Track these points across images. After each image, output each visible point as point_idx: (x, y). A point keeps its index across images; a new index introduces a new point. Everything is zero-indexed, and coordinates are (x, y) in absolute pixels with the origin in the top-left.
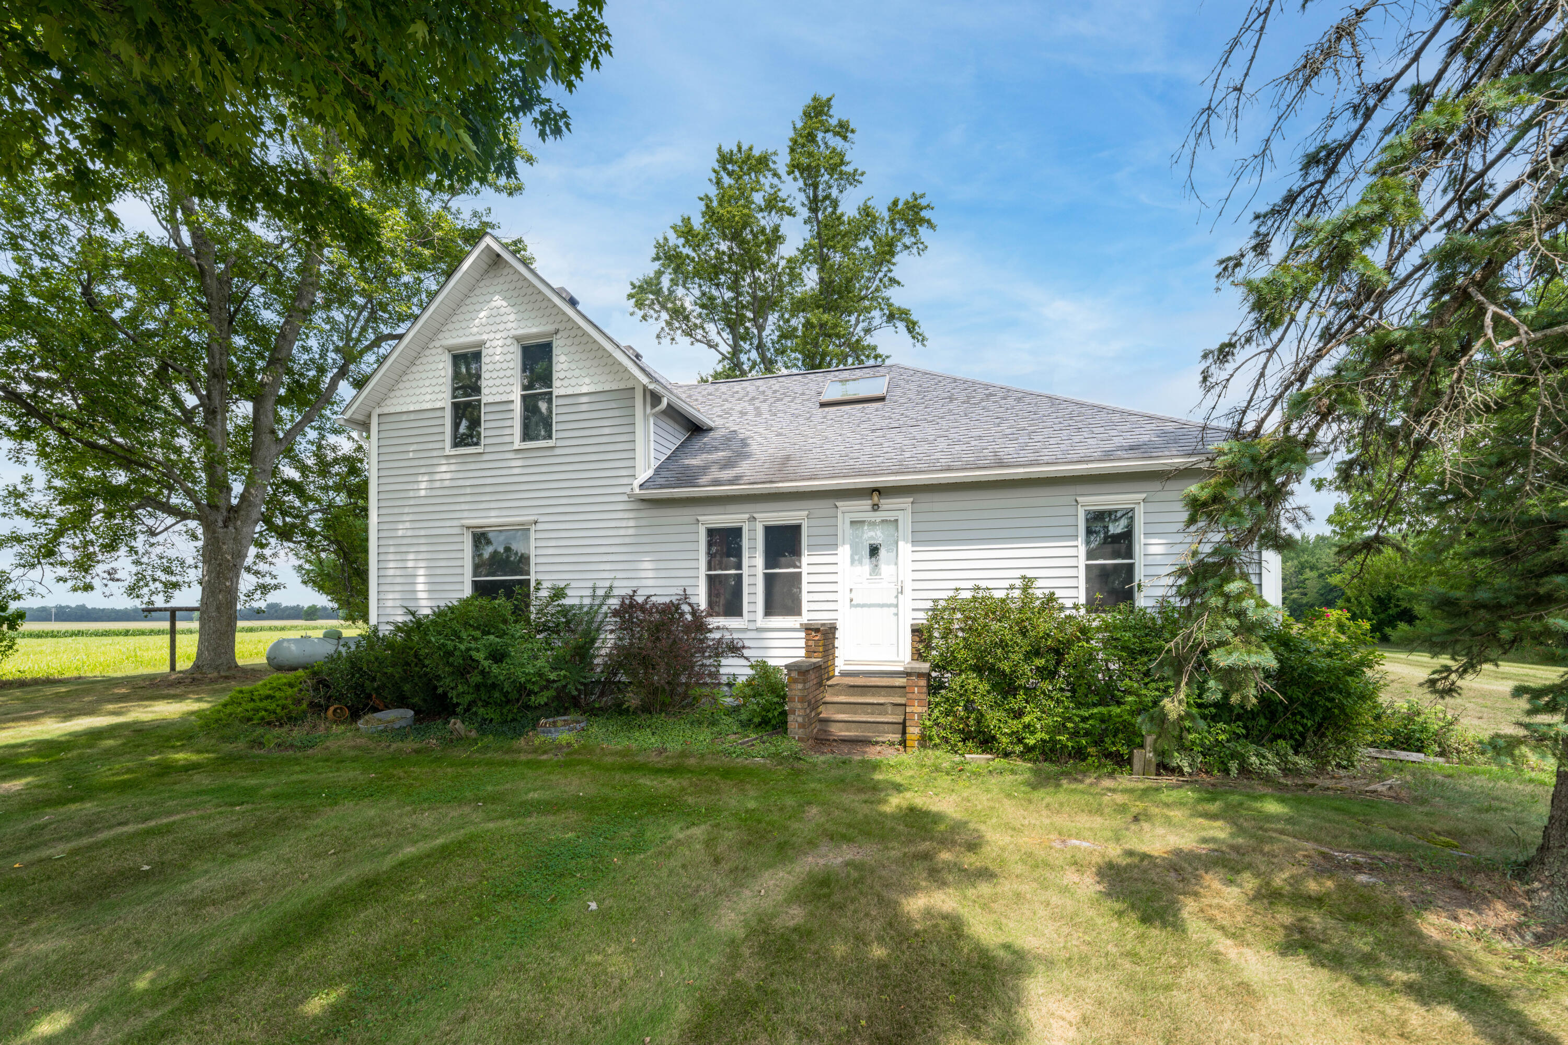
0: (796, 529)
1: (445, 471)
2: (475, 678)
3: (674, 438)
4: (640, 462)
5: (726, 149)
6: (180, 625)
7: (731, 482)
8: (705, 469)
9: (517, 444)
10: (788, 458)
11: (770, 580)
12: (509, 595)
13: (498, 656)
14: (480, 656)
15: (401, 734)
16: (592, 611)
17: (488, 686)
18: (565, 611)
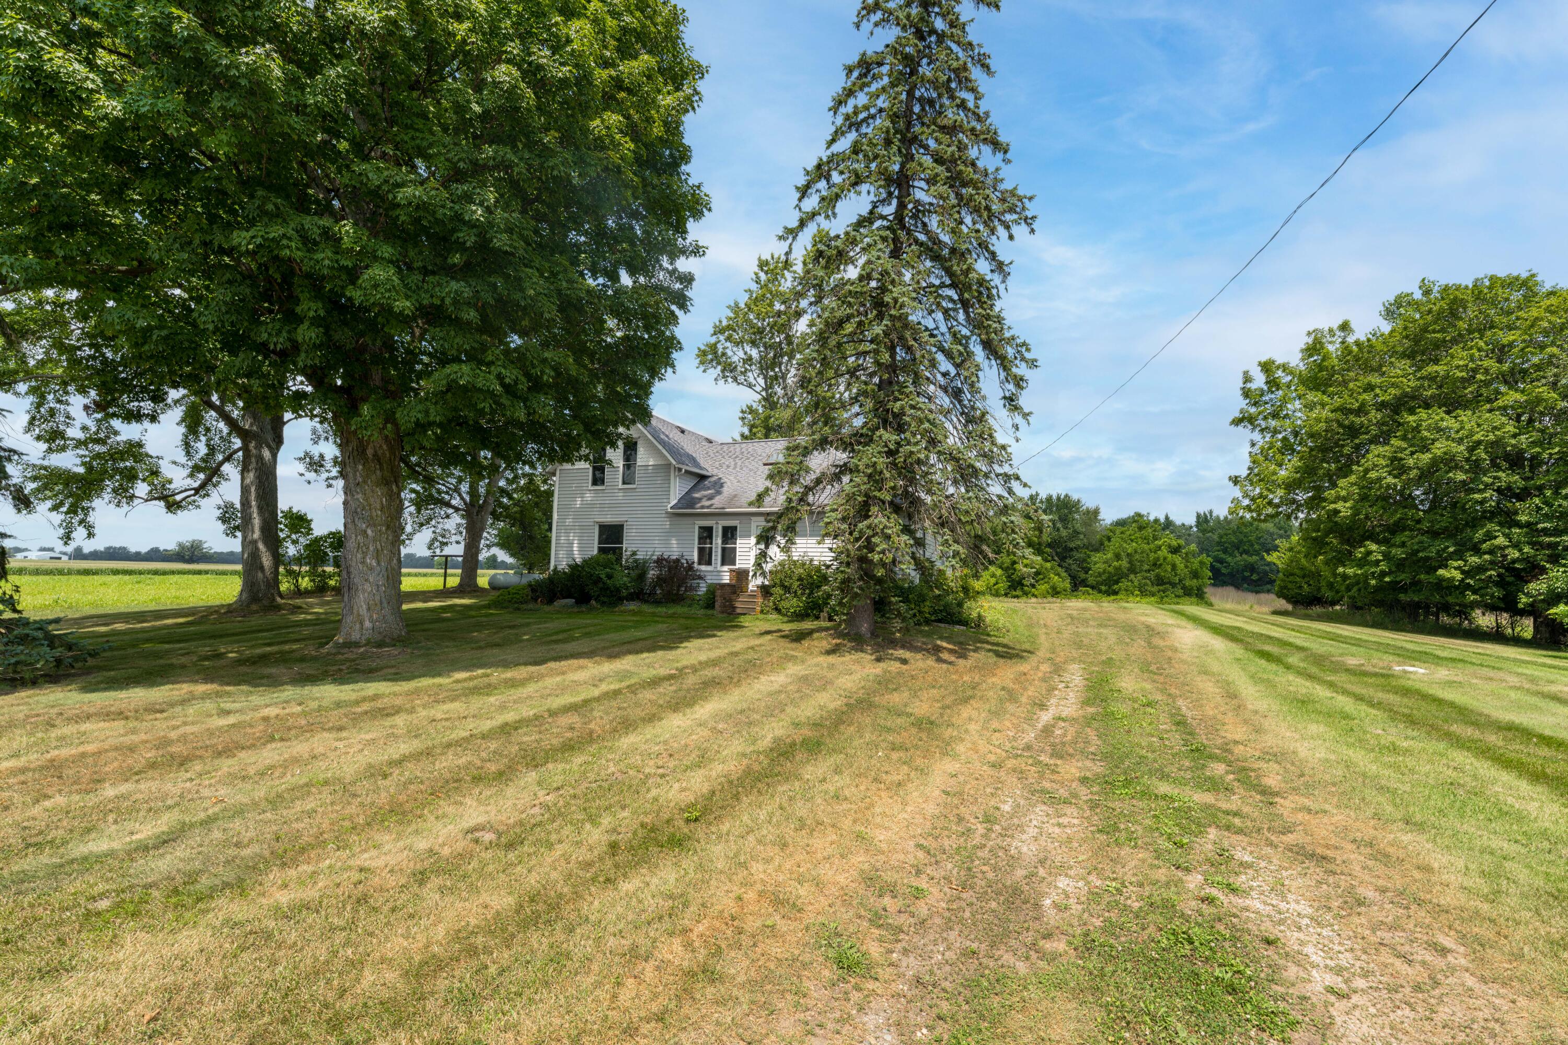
0: (736, 528)
1: (588, 496)
2: (601, 585)
3: (689, 484)
4: (672, 497)
5: (763, 258)
6: (449, 571)
7: (708, 507)
8: (700, 499)
9: (621, 486)
10: (735, 496)
11: (724, 550)
12: (614, 553)
13: (610, 577)
14: (603, 576)
15: (572, 606)
16: (645, 561)
17: (606, 589)
18: (636, 561)
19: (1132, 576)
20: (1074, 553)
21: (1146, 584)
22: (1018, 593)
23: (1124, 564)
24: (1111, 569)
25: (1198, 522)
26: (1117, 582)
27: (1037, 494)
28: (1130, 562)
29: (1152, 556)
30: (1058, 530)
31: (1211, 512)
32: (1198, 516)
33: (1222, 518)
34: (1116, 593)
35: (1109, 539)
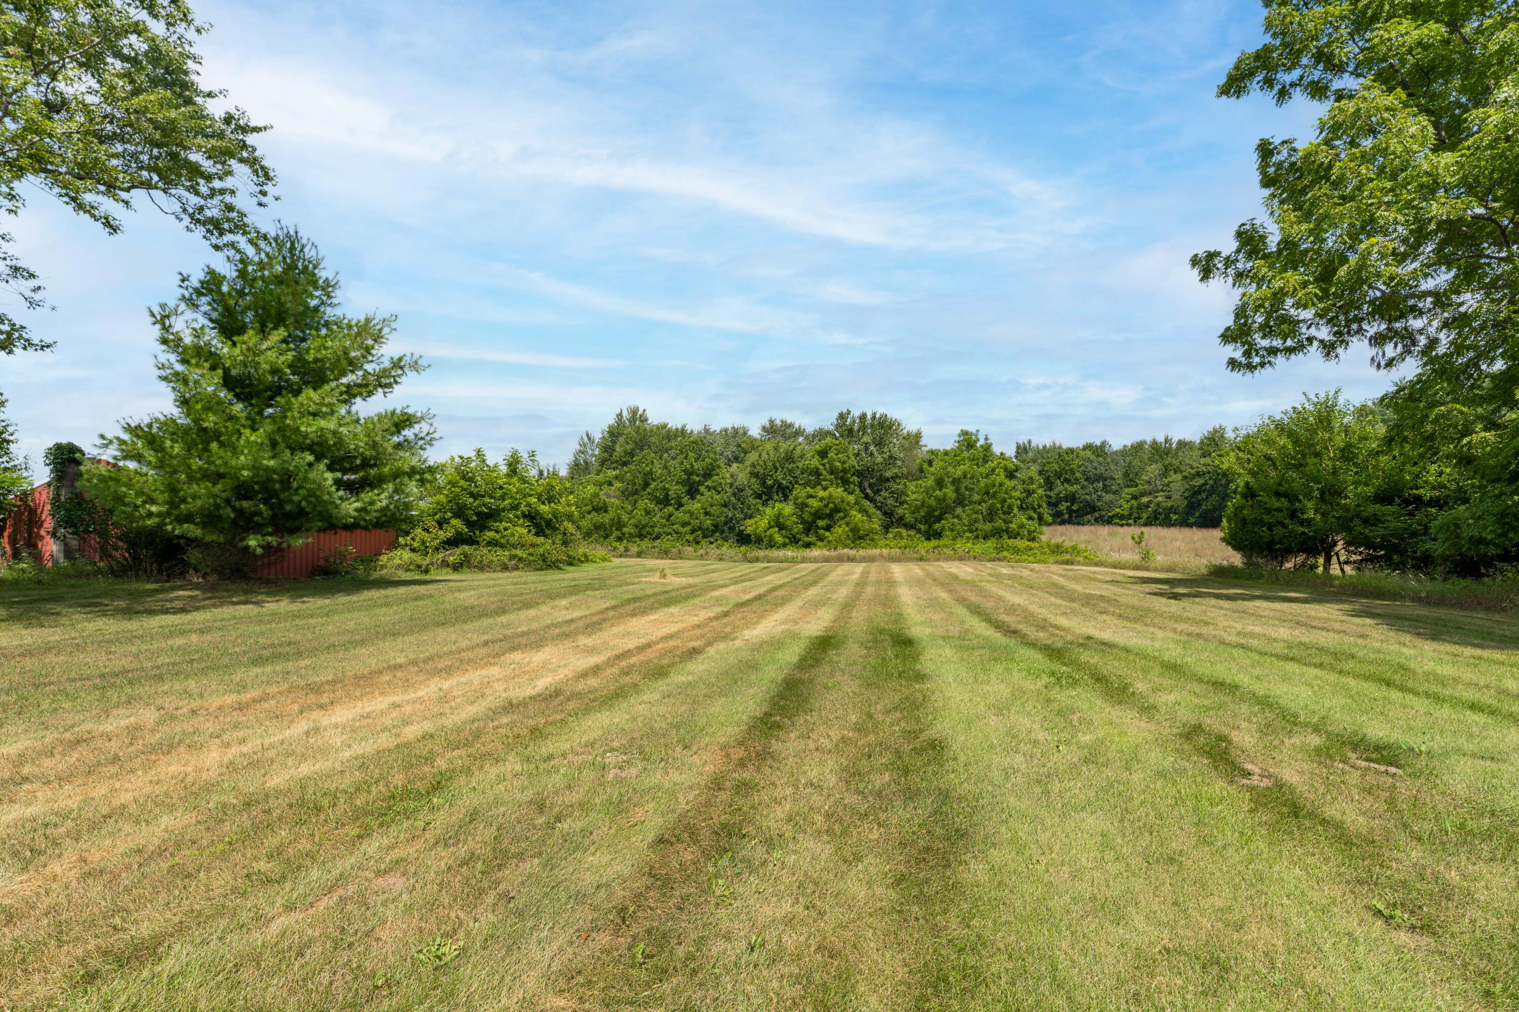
19: (959, 511)
20: (891, 484)
21: (976, 521)
22: (812, 538)
23: (949, 492)
24: (932, 502)
25: (1018, 452)
26: (939, 519)
27: (849, 412)
28: (957, 491)
29: (983, 482)
30: (872, 454)
31: (1030, 442)
32: (1018, 447)
33: (1041, 447)
34: (938, 535)
35: (930, 463)
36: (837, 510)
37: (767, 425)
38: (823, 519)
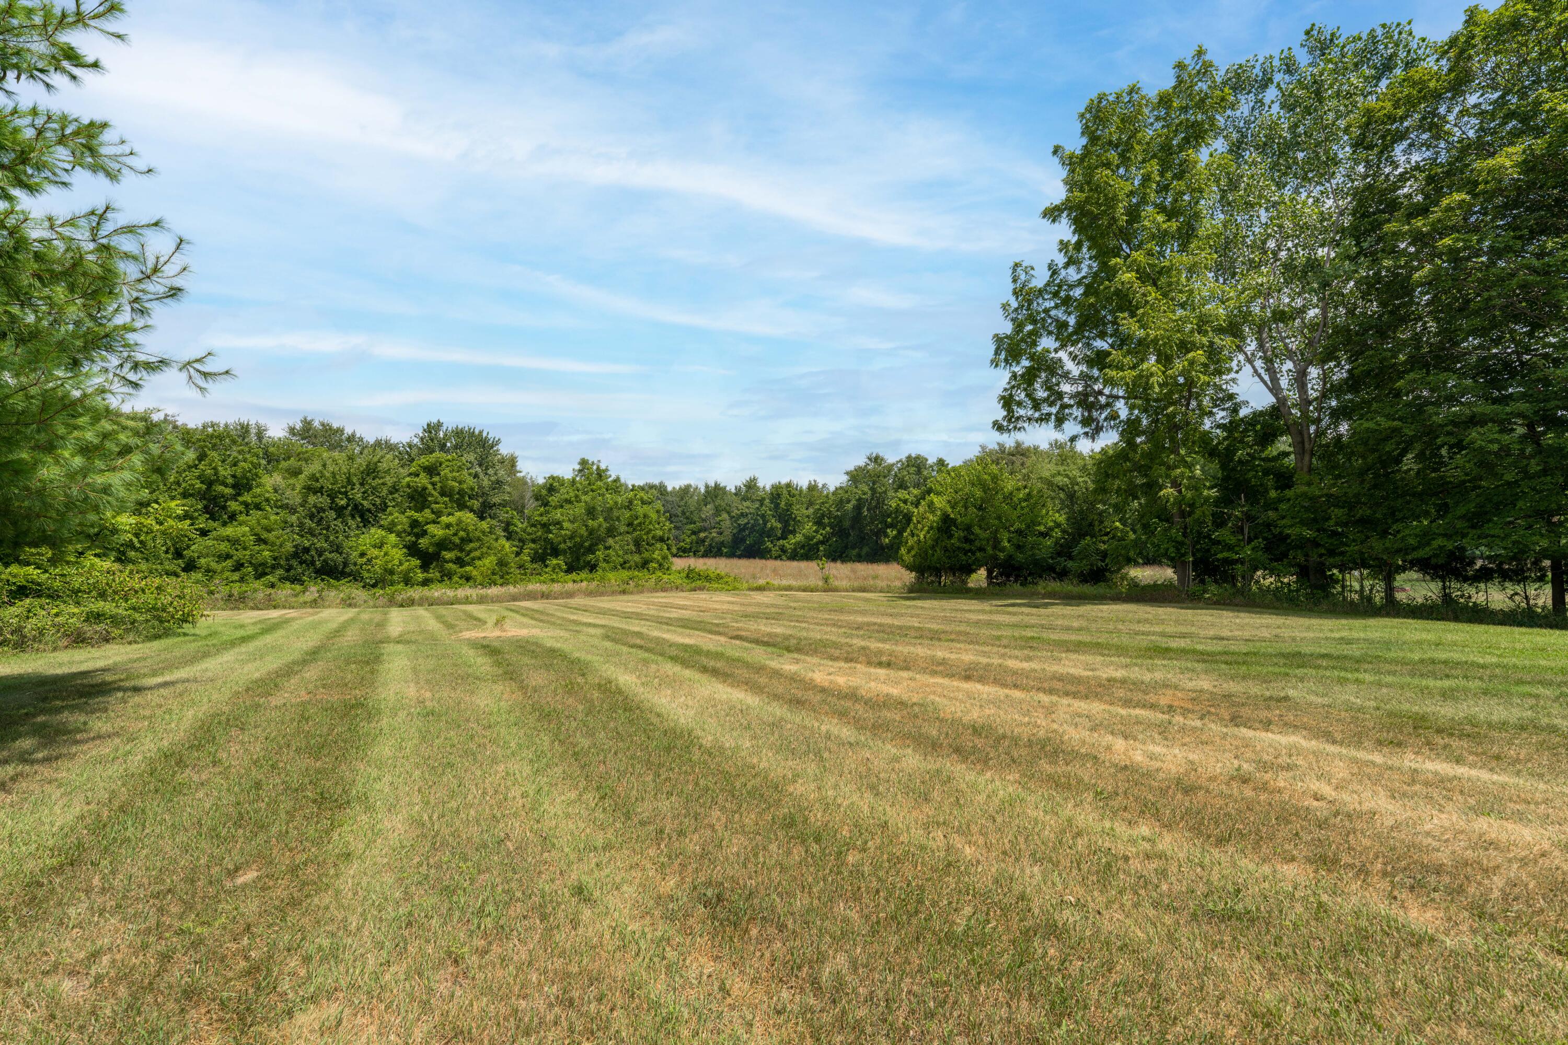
35: (551, 490)
36: (467, 540)
37: (299, 426)
38: (450, 550)
